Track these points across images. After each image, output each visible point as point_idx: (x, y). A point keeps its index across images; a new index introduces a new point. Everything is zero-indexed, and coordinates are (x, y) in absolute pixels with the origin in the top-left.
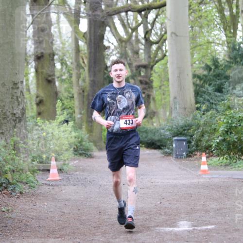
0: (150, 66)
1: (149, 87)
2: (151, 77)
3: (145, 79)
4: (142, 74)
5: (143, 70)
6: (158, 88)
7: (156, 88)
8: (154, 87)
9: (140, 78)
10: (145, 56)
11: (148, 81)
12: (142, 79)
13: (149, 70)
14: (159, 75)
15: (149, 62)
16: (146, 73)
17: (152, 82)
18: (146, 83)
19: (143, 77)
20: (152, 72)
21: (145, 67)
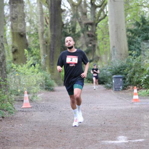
0: (95, 24)
1: (94, 39)
2: (95, 31)
3: (91, 33)
4: (89, 29)
5: (90, 26)
6: (101, 40)
7: (100, 39)
8: (98, 39)
9: (87, 33)
10: (91, 16)
11: (93, 34)
12: (89, 33)
13: (94, 26)
14: (102, 30)
15: (95, 21)
16: (92, 29)
17: (96, 35)
18: (92, 36)
19: (90, 31)
20: (97, 28)
21: (91, 24)
